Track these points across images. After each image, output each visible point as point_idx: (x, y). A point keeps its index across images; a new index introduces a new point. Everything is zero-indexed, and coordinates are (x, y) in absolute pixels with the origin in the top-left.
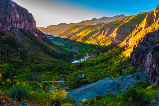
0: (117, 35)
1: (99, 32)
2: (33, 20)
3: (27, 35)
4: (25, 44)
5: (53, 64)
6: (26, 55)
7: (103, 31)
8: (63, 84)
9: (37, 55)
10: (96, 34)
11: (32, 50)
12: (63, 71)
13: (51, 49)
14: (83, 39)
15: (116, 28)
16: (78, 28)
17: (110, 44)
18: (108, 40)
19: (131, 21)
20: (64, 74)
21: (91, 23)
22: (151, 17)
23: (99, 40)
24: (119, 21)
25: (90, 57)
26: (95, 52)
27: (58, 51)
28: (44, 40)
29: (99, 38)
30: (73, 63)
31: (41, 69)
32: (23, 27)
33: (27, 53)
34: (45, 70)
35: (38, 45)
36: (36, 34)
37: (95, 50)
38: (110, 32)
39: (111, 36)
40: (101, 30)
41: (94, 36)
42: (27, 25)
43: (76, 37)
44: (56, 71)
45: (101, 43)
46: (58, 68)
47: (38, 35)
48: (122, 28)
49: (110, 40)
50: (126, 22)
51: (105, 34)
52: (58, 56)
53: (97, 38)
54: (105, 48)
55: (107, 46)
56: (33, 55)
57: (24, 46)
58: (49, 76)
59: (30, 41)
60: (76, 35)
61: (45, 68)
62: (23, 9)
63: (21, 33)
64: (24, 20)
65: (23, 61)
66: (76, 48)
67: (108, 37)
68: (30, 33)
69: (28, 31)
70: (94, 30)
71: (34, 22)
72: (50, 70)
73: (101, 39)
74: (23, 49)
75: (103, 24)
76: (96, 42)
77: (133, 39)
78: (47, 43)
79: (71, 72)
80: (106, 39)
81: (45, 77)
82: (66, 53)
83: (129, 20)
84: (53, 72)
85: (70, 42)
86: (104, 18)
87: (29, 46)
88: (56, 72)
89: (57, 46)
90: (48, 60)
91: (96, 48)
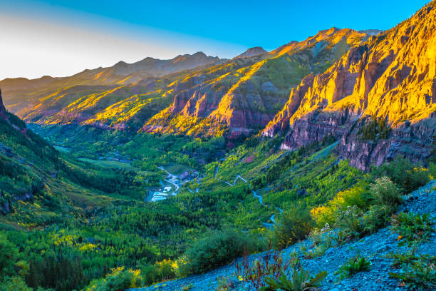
0: (233, 114)
1: (173, 106)
7: (188, 104)
10: (165, 111)
14: (126, 129)
15: (226, 96)
16: (91, 94)
17: (221, 137)
22: (344, 77)
23: (182, 129)
26: (186, 164)
29: (181, 121)
37: (181, 157)
38: (210, 105)
39: (217, 117)
40: (180, 100)
41: (160, 119)
43: (99, 121)
45: (193, 135)
47: (18, 129)
48: (241, 96)
49: (218, 128)
50: (245, 78)
51: (196, 113)
53: (171, 123)
54: (210, 149)
55: (216, 144)
60: (95, 118)
66: (115, 157)
67: (207, 120)
70: (150, 100)
73: (187, 126)
75: (172, 84)
80: (201, 125)
83: (251, 73)
86: (149, 62)
87: (30, 165)
90: (103, 201)
91: (182, 150)
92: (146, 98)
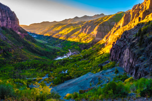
0: (97, 33)
1: (81, 30)
2: (15, 18)
3: (10, 33)
4: (8, 42)
5: (36, 62)
6: (9, 53)
7: (85, 29)
8: (47, 81)
9: (20, 52)
10: (78, 32)
11: (15, 48)
12: (46, 68)
13: (34, 47)
14: (66, 37)
15: (97, 26)
16: (60, 26)
17: (91, 41)
18: (89, 37)
19: (110, 20)
20: (48, 70)
21: (73, 21)
22: (128, 16)
23: (81, 38)
24: (99, 20)
25: (73, 53)
26: (77, 49)
27: (42, 48)
28: (27, 38)
29: (81, 35)
30: (56, 59)
31: (25, 66)
32: (5, 25)
33: (10, 51)
34: (29, 67)
35: (21, 43)
36: (19, 32)
37: (77, 47)
38: (91, 30)
39: (92, 34)
40: (83, 28)
41: (76, 34)
42: (10, 23)
43: (59, 34)
44: (40, 67)
45: (83, 40)
46: (42, 65)
47: (21, 33)
48: (102, 26)
49: (91, 38)
50: (105, 21)
51: (87, 32)
52: (41, 54)
53: (79, 35)
54: (86, 45)
55: (89, 43)
56: (17, 52)
57: (6, 44)
58: (33, 73)
59: (13, 39)
60: (59, 33)
61: (29, 66)
62: (5, 7)
63: (4, 31)
64: (6, 18)
65: (5, 59)
66: (59, 45)
67: (89, 35)
68: (13, 31)
69: (10, 29)
70: (76, 28)
71: (16, 20)
72: (34, 67)
73: (83, 37)
74: (5, 47)
75: (85, 23)
76: (78, 39)
77: (112, 37)
78: (31, 41)
79: (54, 68)
80: (87, 36)
81: (29, 75)
82: (49, 51)
83: (108, 19)
84: (37, 69)
85: (53, 40)
86: (85, 17)
87: (12, 44)
88: (40, 69)
89: (40, 44)
90: (31, 57)
91: (78, 45)
92: (75, 27)
